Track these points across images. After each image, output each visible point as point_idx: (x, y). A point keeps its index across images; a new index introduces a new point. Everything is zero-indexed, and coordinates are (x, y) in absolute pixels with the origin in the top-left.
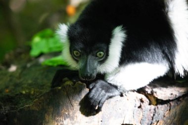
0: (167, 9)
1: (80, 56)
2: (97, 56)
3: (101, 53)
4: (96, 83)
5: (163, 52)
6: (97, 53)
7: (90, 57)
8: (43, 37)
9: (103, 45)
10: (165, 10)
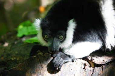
0: (101, 9)
1: (49, 38)
2: (59, 38)
3: (62, 36)
5: (99, 35)
7: (55, 39)
8: (24, 26)
9: (63, 32)
10: (99, 9)
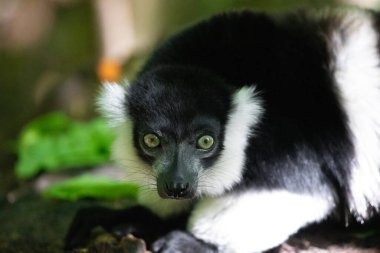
0: (332, 64)
4: (168, 239)
6: (199, 138)
